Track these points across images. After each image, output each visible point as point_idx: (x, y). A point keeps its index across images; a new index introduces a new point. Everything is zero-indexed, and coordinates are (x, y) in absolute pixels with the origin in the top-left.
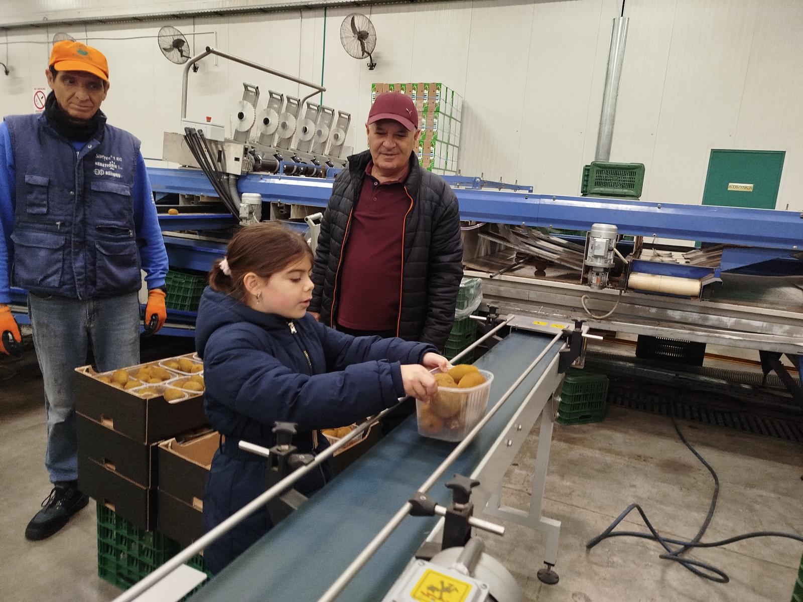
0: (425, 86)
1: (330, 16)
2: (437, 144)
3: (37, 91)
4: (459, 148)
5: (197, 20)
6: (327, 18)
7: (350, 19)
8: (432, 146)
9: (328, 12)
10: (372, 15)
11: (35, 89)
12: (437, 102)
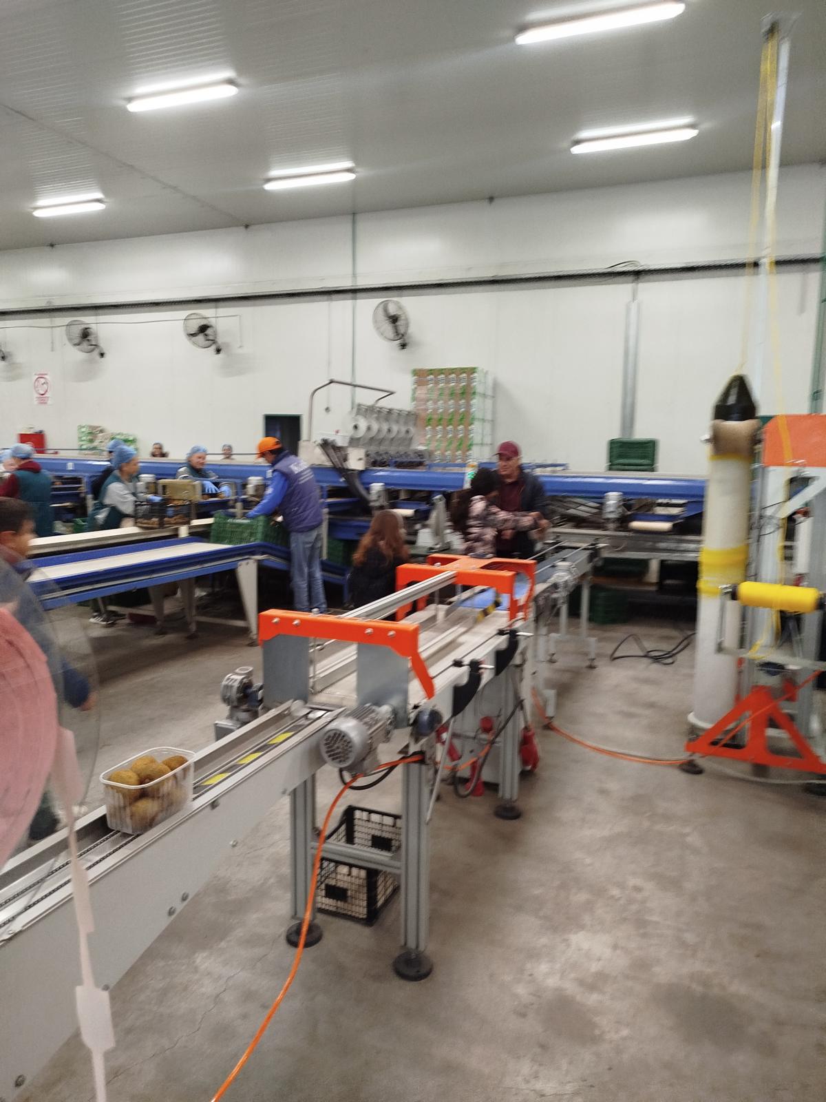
0: (463, 370)
1: (359, 298)
2: (477, 421)
3: (37, 377)
5: (221, 304)
6: (356, 301)
7: (382, 306)
8: (473, 424)
9: (357, 295)
11: (35, 375)
12: (474, 384)
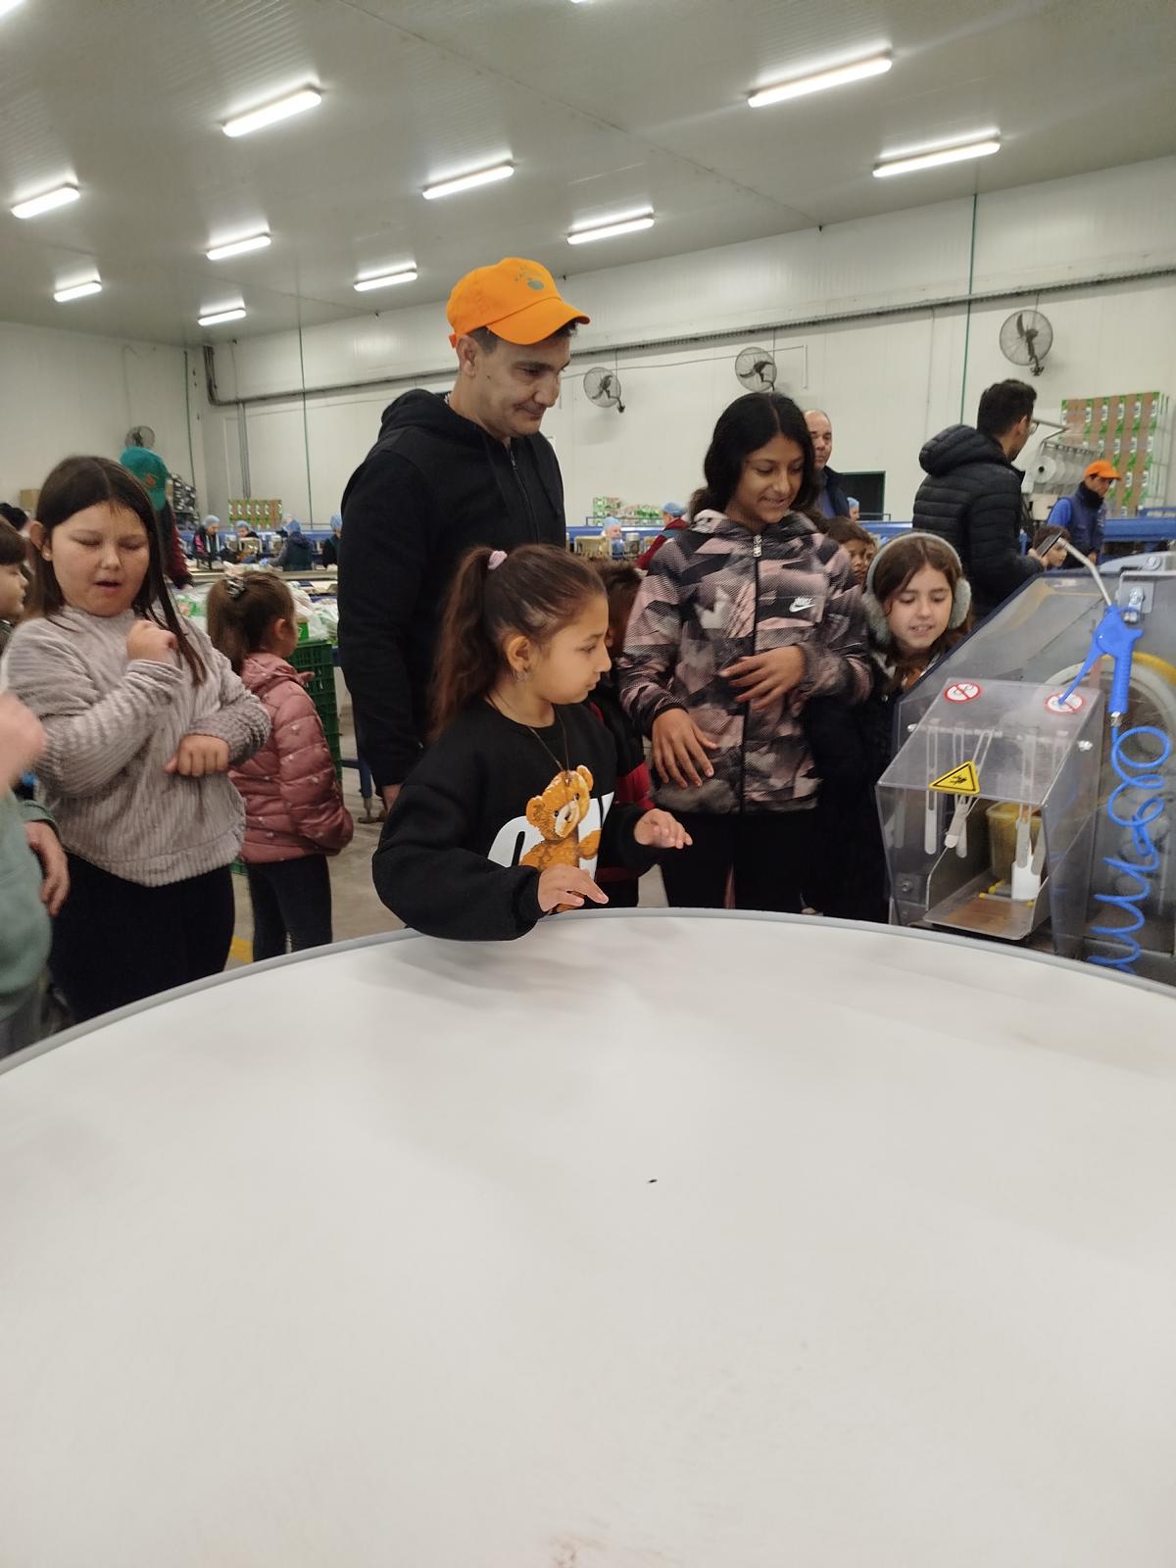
0: (1138, 397)
1: (977, 311)
2: (1152, 466)
4: (1169, 467)
5: (778, 333)
6: (971, 315)
7: (1016, 318)
8: (1146, 469)
9: (973, 307)
10: (1039, 306)
12: (1153, 415)
